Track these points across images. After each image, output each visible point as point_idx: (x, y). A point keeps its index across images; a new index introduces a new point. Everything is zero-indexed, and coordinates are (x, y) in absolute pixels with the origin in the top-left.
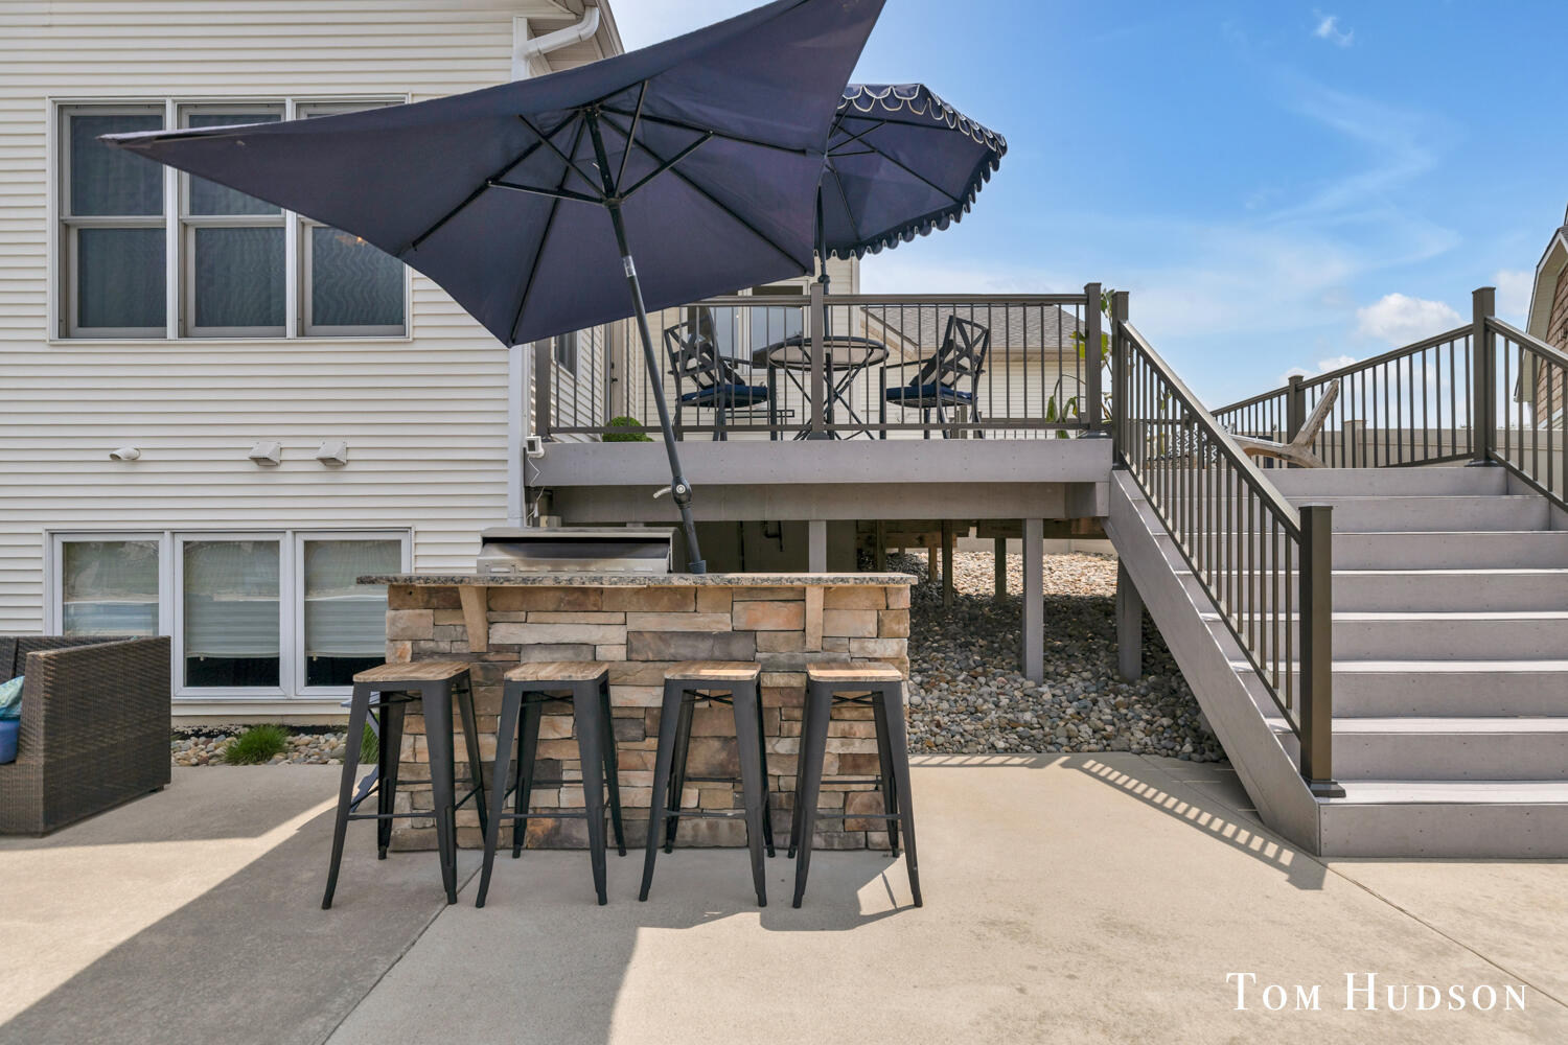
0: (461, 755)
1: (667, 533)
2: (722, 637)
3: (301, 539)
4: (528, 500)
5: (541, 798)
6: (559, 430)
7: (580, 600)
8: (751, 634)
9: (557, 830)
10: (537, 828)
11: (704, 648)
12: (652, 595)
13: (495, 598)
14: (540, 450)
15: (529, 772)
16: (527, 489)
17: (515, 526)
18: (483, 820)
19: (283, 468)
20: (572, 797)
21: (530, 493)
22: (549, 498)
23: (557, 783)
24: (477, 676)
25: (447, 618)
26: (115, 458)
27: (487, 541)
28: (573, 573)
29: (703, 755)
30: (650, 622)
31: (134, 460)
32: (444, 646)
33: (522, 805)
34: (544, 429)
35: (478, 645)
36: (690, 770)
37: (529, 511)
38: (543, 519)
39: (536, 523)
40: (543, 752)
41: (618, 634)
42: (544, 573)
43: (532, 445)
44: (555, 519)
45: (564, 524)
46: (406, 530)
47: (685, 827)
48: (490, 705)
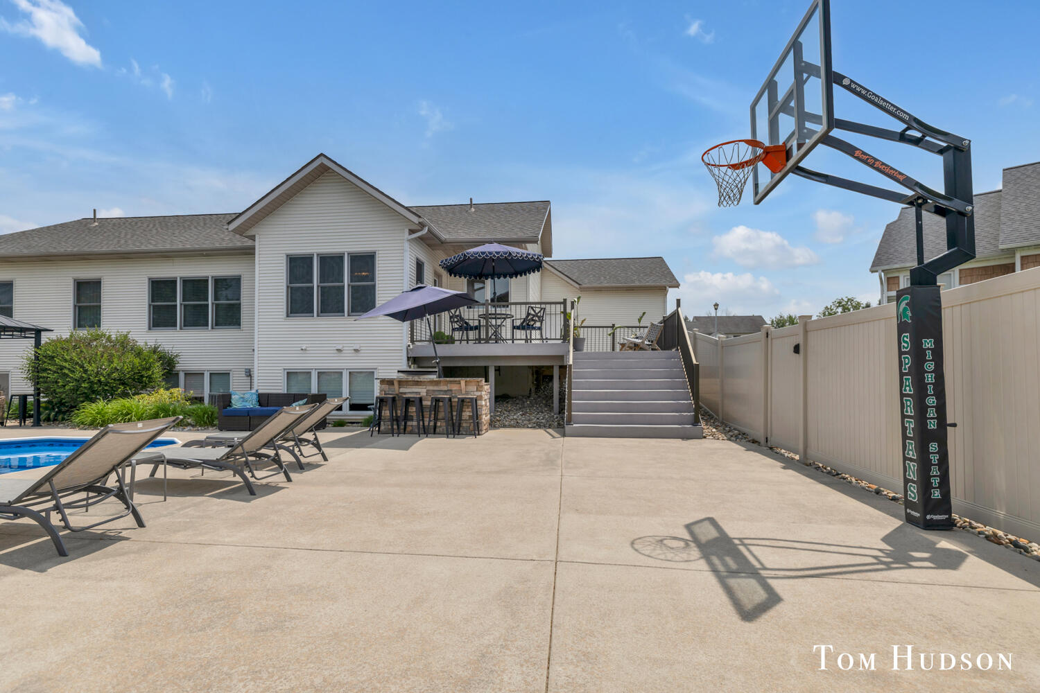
0: (394, 415)
1: (437, 370)
2: (445, 391)
3: (348, 371)
4: (408, 360)
5: (409, 423)
6: (416, 341)
7: (417, 383)
8: (451, 390)
9: (412, 430)
10: (409, 429)
11: (442, 393)
12: (432, 382)
13: (401, 383)
14: (411, 347)
15: (407, 418)
16: (408, 358)
17: (405, 368)
18: (398, 427)
19: (344, 352)
20: (415, 423)
21: (409, 358)
22: (414, 360)
23: (412, 420)
24: (397, 398)
25: (391, 387)
26: (302, 349)
27: (398, 371)
28: (416, 378)
29: (441, 415)
30: (431, 388)
31: (305, 350)
32: (390, 393)
33: (405, 423)
34: (412, 341)
35: (397, 392)
36: (439, 417)
37: (408, 363)
38: (412, 366)
39: (410, 367)
40: (410, 414)
41: (425, 390)
42: (410, 378)
43: (409, 346)
44: (416, 366)
45: (419, 367)
46: (376, 369)
47: (438, 430)
48: (400, 404)
